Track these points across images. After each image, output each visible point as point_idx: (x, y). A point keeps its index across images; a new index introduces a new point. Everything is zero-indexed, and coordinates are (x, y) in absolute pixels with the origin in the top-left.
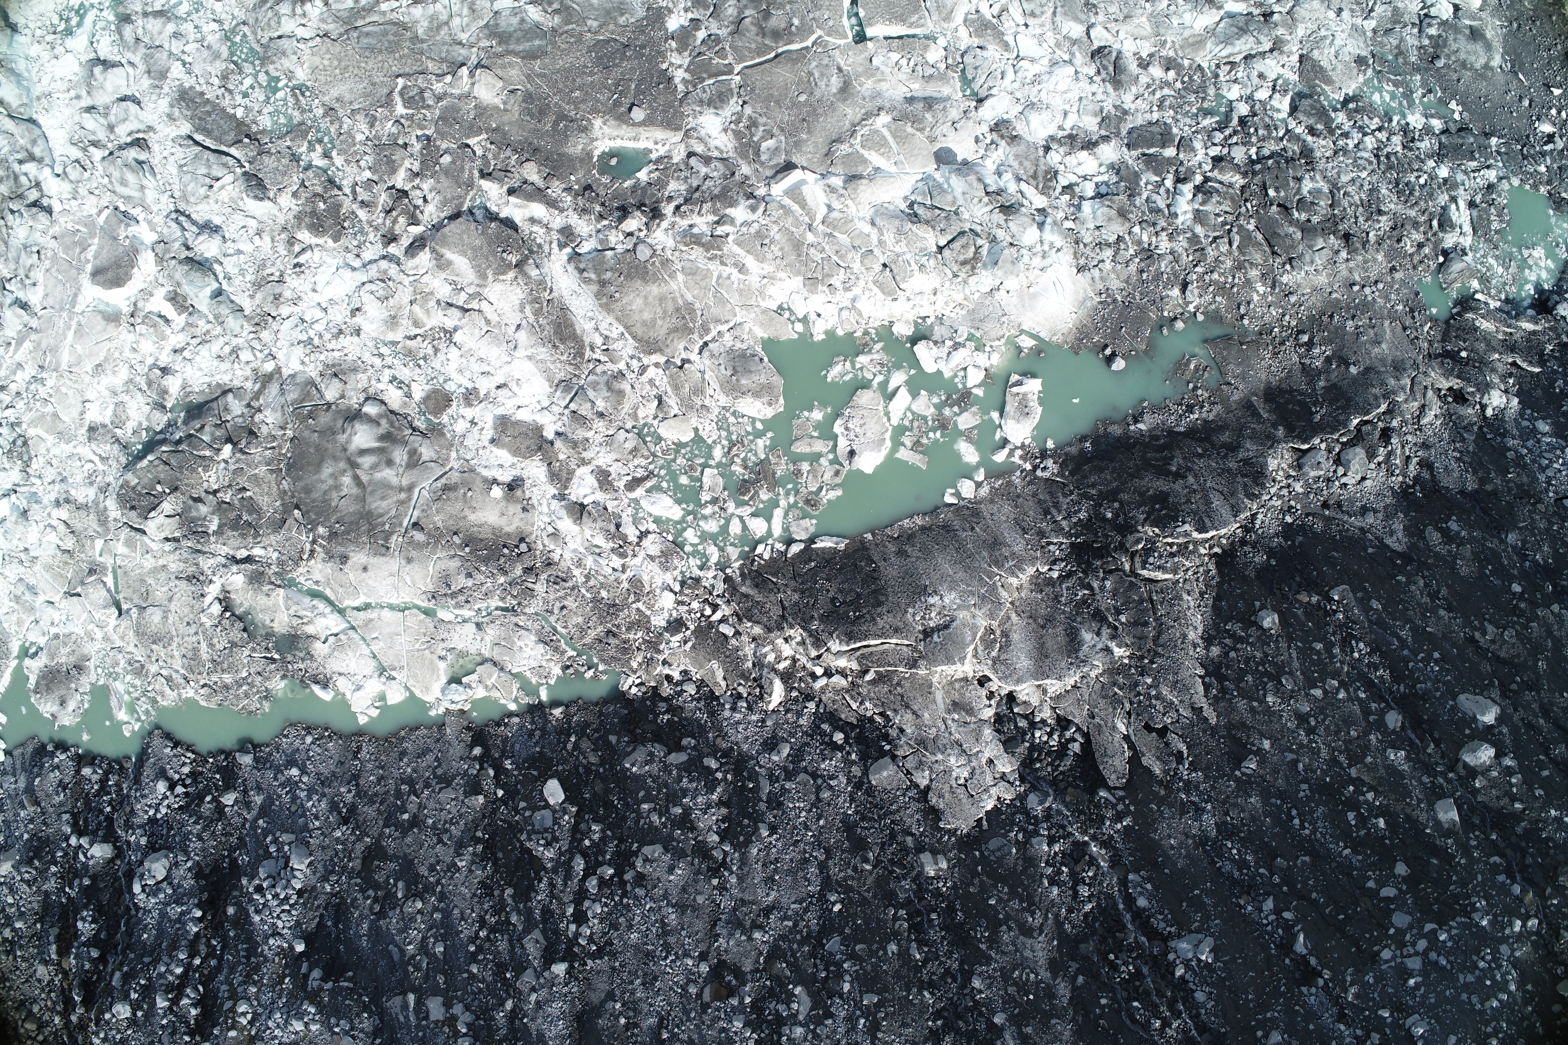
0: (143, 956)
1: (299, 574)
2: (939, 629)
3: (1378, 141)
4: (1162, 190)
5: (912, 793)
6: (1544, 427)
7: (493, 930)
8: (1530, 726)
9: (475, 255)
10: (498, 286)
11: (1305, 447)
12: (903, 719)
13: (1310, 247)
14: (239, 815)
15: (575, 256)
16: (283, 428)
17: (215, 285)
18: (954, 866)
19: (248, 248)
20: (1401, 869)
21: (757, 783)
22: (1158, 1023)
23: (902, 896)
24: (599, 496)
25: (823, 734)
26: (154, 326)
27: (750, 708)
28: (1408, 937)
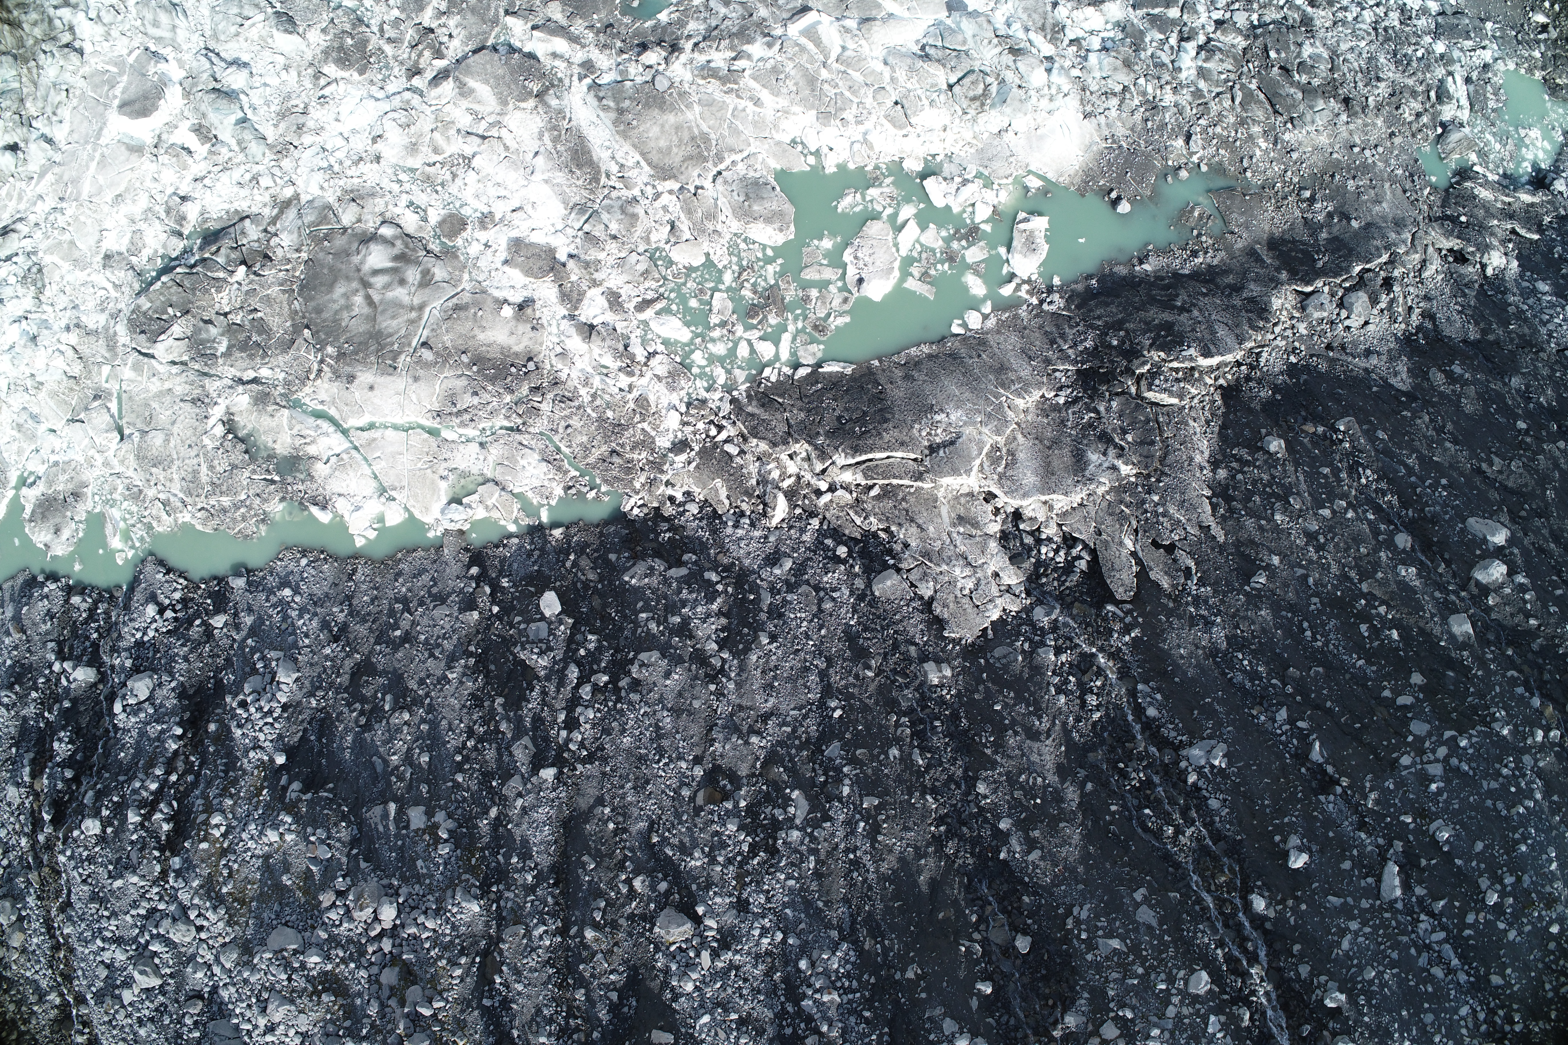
0: (118, 774)
1: (305, 394)
2: (944, 445)
3: (1375, 14)
4: (1166, 47)
5: (916, 604)
6: (1543, 287)
7: (481, 740)
8: (1541, 550)
9: (497, 83)
10: (518, 114)
11: (1309, 289)
12: (907, 533)
13: (1311, 107)
14: (228, 637)
15: (595, 86)
16: (298, 250)
17: (240, 115)
18: (959, 674)
19: (274, 81)
20: (1417, 679)
21: (758, 595)
22: (1170, 831)
23: (904, 705)
24: (610, 317)
25: (827, 549)
26: (177, 156)
27: (752, 525)
28: (1427, 744)
